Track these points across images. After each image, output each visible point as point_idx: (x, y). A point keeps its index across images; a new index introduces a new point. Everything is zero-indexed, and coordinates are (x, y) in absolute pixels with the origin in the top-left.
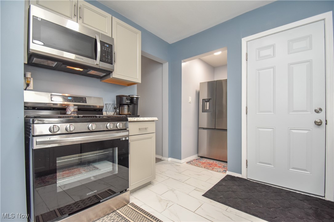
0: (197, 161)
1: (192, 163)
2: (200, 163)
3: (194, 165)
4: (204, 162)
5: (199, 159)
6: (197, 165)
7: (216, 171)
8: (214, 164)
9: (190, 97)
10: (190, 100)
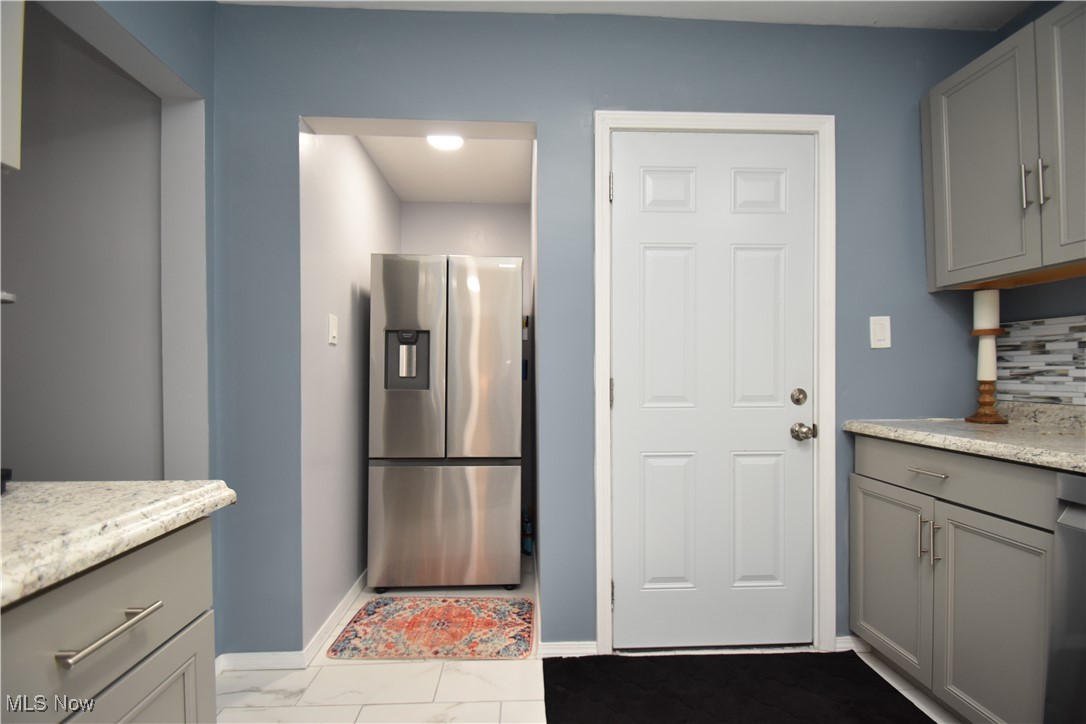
0: (376, 618)
1: (356, 642)
2: (398, 627)
3: (381, 656)
4: (408, 615)
5: (378, 604)
6: (392, 651)
7: (490, 657)
8: (454, 613)
9: (331, 315)
10: (334, 331)
